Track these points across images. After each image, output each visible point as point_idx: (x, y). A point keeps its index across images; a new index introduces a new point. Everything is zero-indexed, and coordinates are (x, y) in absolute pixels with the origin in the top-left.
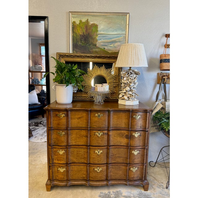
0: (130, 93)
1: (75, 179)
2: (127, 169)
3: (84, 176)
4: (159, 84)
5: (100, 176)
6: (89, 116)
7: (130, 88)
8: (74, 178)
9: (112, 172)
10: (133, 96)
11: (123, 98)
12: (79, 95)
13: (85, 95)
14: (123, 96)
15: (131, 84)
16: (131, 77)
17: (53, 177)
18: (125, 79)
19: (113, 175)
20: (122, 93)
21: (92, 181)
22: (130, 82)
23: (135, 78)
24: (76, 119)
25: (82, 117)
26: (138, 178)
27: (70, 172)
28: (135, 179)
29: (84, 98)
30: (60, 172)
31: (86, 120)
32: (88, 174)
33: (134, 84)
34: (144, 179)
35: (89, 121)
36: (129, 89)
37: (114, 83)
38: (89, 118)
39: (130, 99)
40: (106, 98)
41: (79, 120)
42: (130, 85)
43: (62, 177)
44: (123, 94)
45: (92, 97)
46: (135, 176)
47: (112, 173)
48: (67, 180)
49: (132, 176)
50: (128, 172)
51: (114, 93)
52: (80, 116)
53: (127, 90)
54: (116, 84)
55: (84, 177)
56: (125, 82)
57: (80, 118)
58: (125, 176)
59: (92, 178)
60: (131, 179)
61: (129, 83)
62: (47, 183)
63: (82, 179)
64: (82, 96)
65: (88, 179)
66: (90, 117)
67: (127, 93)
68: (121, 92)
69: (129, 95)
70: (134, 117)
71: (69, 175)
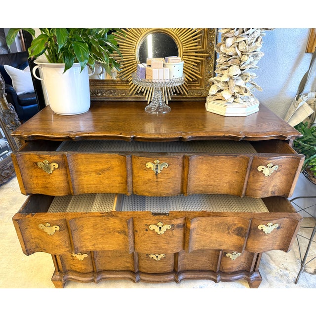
0: (241, 83)
1: (111, 269)
2: (219, 256)
3: (129, 265)
4: (311, 52)
5: (161, 266)
6: (129, 167)
7: (241, 70)
8: (108, 267)
9: (187, 259)
10: (246, 91)
11: (219, 96)
12: (110, 88)
13: (124, 88)
14: (220, 91)
15: (245, 58)
16: (245, 38)
17: (64, 266)
18: (229, 42)
19: (187, 262)
20: (219, 82)
21: (144, 275)
22: (242, 52)
23: (257, 40)
24: (94, 175)
25: (108, 169)
26: (241, 269)
27: (97, 259)
28: (234, 271)
29: (120, 96)
30: (78, 260)
31: (122, 176)
32: (137, 261)
33: (252, 59)
34: (252, 270)
35: (130, 180)
36: (239, 72)
37: (196, 52)
38: (129, 172)
39: (239, 100)
40: (174, 93)
41: (102, 176)
42: (241, 61)
43: (83, 267)
44: (221, 86)
45: (142, 93)
46: (235, 266)
47: (185, 260)
48: (94, 271)
49: (229, 267)
50: (220, 259)
51: (196, 81)
52: (102, 167)
53: (232, 74)
54: (202, 57)
55: (128, 267)
56: (230, 52)
57: (102, 171)
58: (214, 266)
59: (144, 269)
60: (226, 271)
61: (239, 54)
62: (54, 278)
63: (124, 269)
64: (115, 91)
65: (137, 270)
66: (132, 169)
67: (232, 84)
68: (216, 80)
69: (236, 90)
70: (260, 169)
71: (97, 264)
